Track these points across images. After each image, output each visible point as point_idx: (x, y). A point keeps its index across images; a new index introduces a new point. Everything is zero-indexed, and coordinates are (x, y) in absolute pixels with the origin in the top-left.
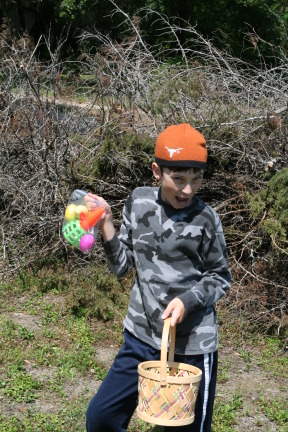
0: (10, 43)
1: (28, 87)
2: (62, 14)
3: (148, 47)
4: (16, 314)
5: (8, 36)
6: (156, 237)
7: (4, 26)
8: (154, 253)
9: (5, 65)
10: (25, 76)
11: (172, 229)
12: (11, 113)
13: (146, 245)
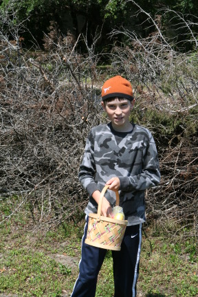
0: (56, 41)
1: (70, 76)
2: (106, 15)
3: (166, 40)
4: (58, 255)
5: (54, 35)
6: (115, 154)
7: (51, 27)
8: (116, 164)
9: (52, 59)
10: (68, 67)
11: (125, 147)
12: (57, 96)
13: (109, 160)
